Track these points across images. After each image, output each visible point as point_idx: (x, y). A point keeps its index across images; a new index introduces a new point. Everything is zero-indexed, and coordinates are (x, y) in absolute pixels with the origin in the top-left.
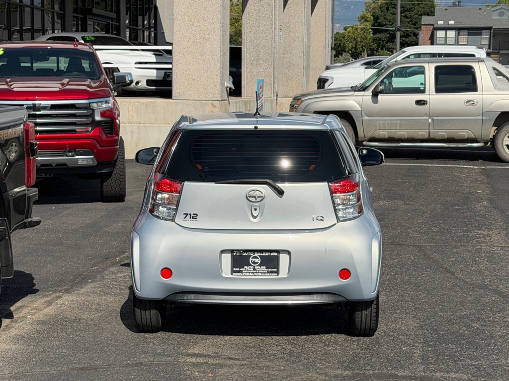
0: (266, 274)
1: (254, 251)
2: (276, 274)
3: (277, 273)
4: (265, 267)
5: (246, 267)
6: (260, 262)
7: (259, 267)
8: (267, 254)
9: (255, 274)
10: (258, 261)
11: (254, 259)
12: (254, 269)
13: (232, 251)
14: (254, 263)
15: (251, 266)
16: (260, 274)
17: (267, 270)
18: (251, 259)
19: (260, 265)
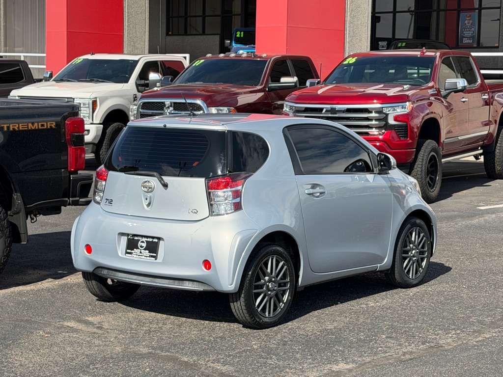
0: (148, 258)
1: (142, 236)
2: (154, 259)
3: (156, 257)
4: (148, 251)
5: (135, 250)
6: (145, 246)
7: (144, 251)
8: (151, 240)
9: (140, 257)
10: (144, 245)
11: (141, 243)
12: (141, 253)
13: (128, 235)
14: (142, 247)
15: (139, 249)
16: (143, 257)
17: (149, 254)
18: (139, 243)
19: (145, 249)
